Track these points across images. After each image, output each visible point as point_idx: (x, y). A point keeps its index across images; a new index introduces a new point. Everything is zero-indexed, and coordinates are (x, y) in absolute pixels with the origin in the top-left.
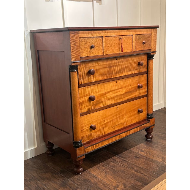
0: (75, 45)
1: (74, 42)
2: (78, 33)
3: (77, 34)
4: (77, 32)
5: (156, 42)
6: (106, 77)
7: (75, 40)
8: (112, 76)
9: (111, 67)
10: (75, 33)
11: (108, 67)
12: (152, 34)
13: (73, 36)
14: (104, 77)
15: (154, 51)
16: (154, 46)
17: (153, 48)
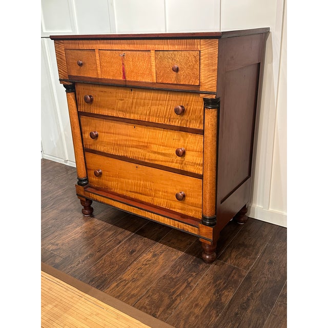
0: (61, 58)
1: (59, 54)
3: (62, 44)
4: (62, 41)
7: (60, 52)
10: (60, 43)
12: (202, 53)
13: (57, 47)
14: (112, 112)
15: (209, 91)
16: (210, 79)
17: (206, 83)
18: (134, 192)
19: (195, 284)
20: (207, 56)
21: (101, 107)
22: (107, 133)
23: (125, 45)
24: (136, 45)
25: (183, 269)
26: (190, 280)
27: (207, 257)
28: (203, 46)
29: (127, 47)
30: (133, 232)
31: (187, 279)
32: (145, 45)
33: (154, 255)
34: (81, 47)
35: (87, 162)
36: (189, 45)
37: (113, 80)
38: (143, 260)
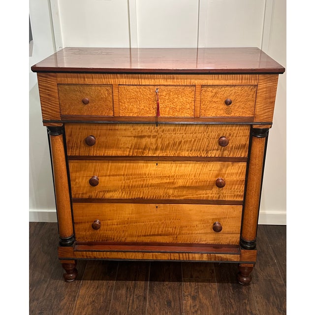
0: (49, 95)
1: (46, 89)
2: (53, 76)
3: (52, 78)
4: (53, 74)
5: (273, 103)
6: (130, 152)
7: (48, 87)
8: (143, 153)
9: (142, 137)
10: (49, 77)
11: (135, 137)
12: (260, 87)
13: (43, 81)
14: (124, 151)
15: (264, 122)
16: (266, 111)
17: (261, 114)
18: (150, 235)
19: (256, 311)
20: (265, 90)
21: (108, 147)
22: (114, 175)
23: (161, 80)
24: (175, 80)
25: (232, 301)
26: (248, 308)
27: (245, 279)
28: (261, 81)
29: (162, 82)
30: (147, 281)
31: (246, 309)
32: (189, 80)
33: (194, 298)
34: (88, 81)
35: (74, 215)
36: (245, 80)
37: (138, 117)
38: (188, 308)
